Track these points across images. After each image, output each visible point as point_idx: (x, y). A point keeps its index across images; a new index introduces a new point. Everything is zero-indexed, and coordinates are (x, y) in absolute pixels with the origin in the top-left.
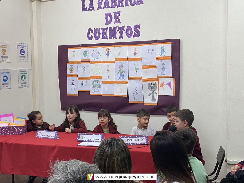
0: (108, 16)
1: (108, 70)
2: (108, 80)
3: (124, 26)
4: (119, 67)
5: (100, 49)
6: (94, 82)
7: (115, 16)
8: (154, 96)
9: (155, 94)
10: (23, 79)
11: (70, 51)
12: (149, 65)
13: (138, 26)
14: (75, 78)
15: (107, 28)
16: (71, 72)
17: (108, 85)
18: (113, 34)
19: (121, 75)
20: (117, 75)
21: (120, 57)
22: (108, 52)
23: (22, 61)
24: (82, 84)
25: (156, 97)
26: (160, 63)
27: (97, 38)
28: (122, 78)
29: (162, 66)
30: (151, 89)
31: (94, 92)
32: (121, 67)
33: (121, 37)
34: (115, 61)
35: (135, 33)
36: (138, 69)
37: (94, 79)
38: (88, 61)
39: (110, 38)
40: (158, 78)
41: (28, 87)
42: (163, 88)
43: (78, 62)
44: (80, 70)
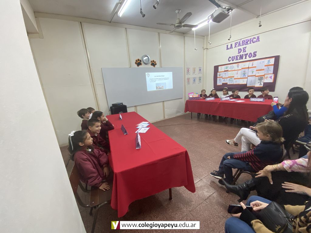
0: (240, 50)
1: (237, 73)
2: (237, 78)
3: (248, 53)
4: (243, 72)
5: (234, 65)
7: (243, 49)
9: (262, 82)
10: (200, 80)
11: (219, 67)
12: (260, 69)
13: (256, 52)
14: (221, 78)
15: (239, 55)
16: (219, 76)
17: (237, 80)
18: (241, 57)
19: (244, 75)
20: (242, 75)
21: (244, 67)
22: (238, 66)
23: (200, 73)
24: (224, 80)
25: (262, 84)
26: (266, 68)
27: (233, 60)
28: (244, 76)
29: (268, 69)
30: (260, 80)
31: (229, 83)
32: (245, 71)
33: (246, 58)
34: (242, 69)
35: (253, 56)
36: (254, 72)
37: (230, 78)
38: (228, 71)
39: (240, 59)
40: (264, 75)
41: (201, 83)
42: (267, 79)
43: (223, 72)
44: (223, 75)
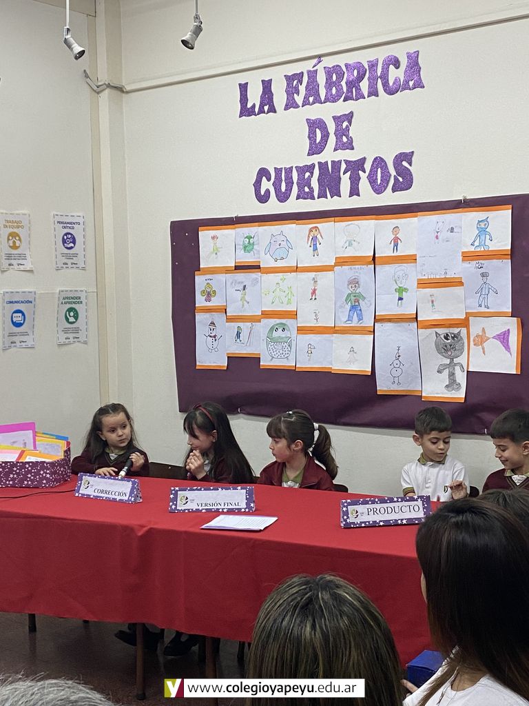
0: (317, 130)
1: (314, 292)
2: (313, 324)
3: (365, 159)
4: (347, 283)
5: (290, 228)
6: (272, 329)
7: (337, 126)
8: (454, 374)
9: (457, 368)
10: (72, 319)
11: (205, 236)
12: (440, 275)
13: (408, 157)
14: (219, 318)
15: (313, 166)
16: (208, 299)
17: (315, 338)
18: (330, 184)
19: (353, 308)
20: (341, 307)
21: (350, 253)
22: (314, 239)
23: (66, 266)
24: (238, 335)
25: (462, 379)
26: (473, 270)
27: (283, 197)
28: (355, 317)
29: (480, 280)
30: (446, 351)
31: (271, 360)
32: (355, 282)
33: (354, 192)
34: (337, 264)
35: (396, 179)
36: (406, 290)
37: (273, 322)
38: (256, 267)
39: (322, 195)
40: (467, 319)
41: (85, 343)
42: (483, 349)
43: (227, 270)
44: (231, 291)
